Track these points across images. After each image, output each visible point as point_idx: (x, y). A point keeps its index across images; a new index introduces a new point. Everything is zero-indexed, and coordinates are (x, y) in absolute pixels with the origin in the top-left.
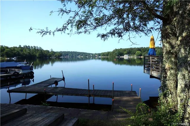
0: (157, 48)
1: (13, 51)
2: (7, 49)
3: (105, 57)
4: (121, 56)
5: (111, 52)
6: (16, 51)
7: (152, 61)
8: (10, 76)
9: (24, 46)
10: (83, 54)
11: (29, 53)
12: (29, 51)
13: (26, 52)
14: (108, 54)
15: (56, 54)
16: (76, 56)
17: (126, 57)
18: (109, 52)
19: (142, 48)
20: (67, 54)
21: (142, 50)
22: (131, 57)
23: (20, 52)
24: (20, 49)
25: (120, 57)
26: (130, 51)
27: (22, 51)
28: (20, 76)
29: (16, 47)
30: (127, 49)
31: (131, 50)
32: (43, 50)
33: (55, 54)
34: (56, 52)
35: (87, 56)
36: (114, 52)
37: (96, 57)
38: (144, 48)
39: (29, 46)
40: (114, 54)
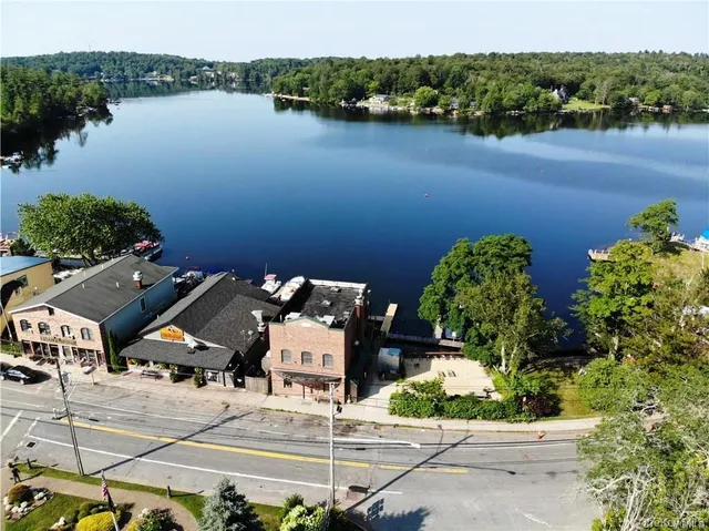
3: (288, 97)
4: (359, 99)
10: (171, 66)
16: (138, 75)
25: (358, 104)
35: (189, 75)
40: (331, 92)
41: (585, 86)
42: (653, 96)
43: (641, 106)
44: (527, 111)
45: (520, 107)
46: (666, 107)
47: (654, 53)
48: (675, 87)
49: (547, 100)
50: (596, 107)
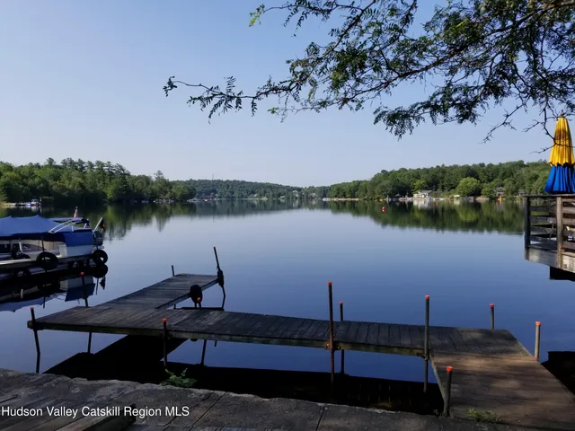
0: (540, 168)
1: (27, 178)
2: (8, 173)
3: (343, 199)
4: (403, 194)
5: (365, 181)
6: (37, 180)
7: (566, 216)
8: (25, 267)
9: (64, 162)
10: (268, 190)
11: (81, 185)
12: (80, 180)
13: (71, 183)
14: (355, 188)
15: (173, 190)
16: (242, 196)
17: (420, 200)
18: (359, 182)
19: (482, 165)
20: (211, 188)
21: (481, 174)
22: (441, 199)
23: (51, 182)
24: (51, 170)
25: (400, 199)
26: (436, 180)
27: (57, 178)
28: (59, 267)
29: (38, 166)
30: (427, 171)
31: (440, 174)
32: (128, 175)
33: (171, 188)
34: (174, 183)
35: (279, 195)
36: (377, 180)
37: (312, 198)
38: (490, 165)
39: (81, 162)
40: (377, 190)
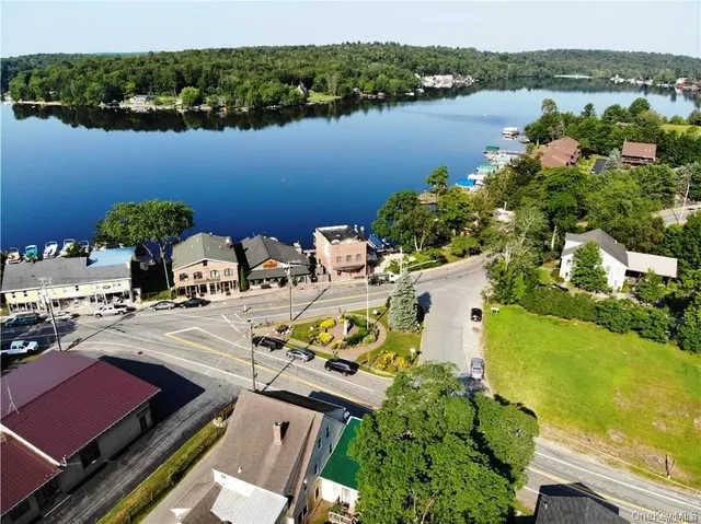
40: (87, 95)
41: (317, 80)
42: (369, 86)
43: (362, 95)
44: (283, 106)
45: (276, 103)
46: (380, 94)
47: (354, 44)
48: (382, 76)
49: (296, 95)
50: (331, 98)
